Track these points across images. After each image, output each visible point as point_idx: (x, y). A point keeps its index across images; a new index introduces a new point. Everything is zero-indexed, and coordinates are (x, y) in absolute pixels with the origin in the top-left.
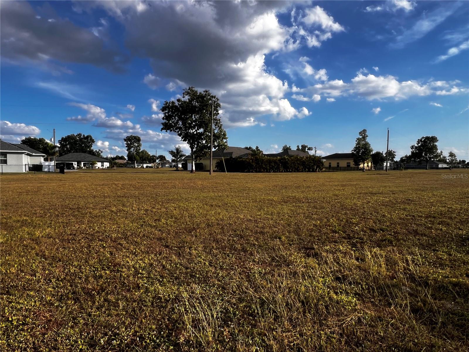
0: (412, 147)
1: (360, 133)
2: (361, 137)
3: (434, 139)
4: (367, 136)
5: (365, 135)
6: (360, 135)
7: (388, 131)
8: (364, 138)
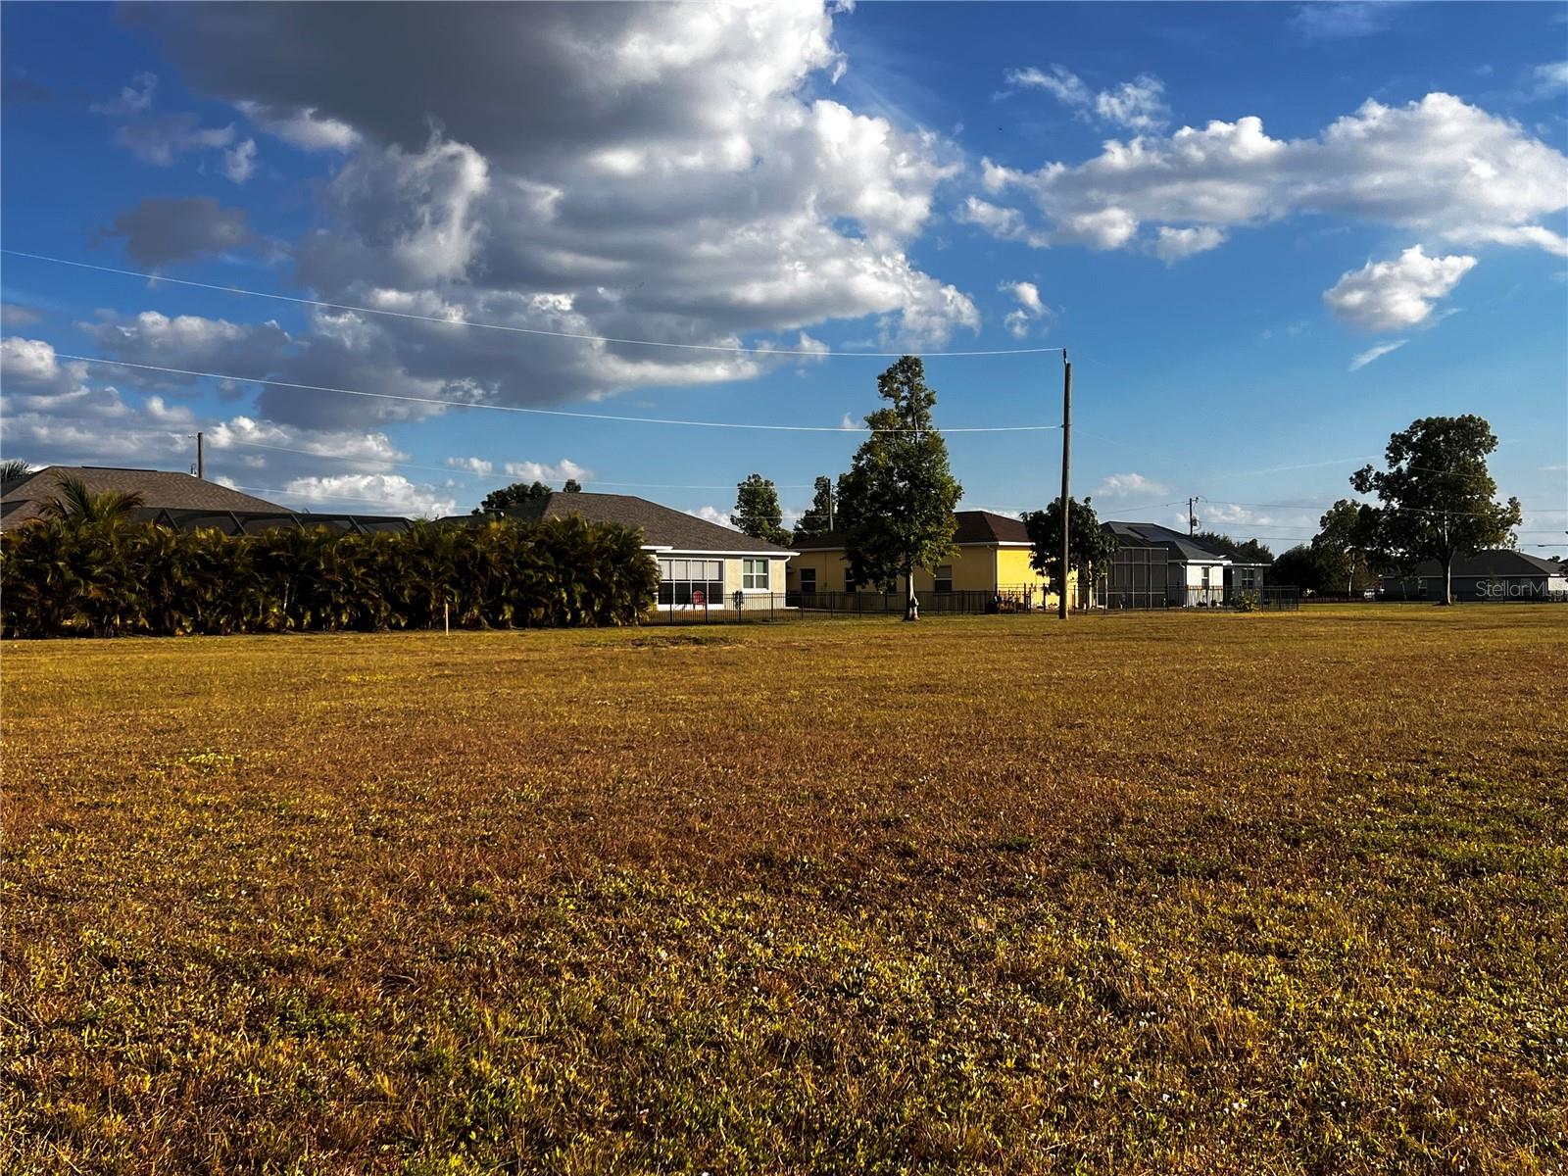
0: (1361, 481)
1: (885, 380)
2: (889, 405)
3: (1469, 434)
4: (930, 402)
5: (914, 390)
6: (888, 395)
7: (1068, 366)
8: (914, 411)
